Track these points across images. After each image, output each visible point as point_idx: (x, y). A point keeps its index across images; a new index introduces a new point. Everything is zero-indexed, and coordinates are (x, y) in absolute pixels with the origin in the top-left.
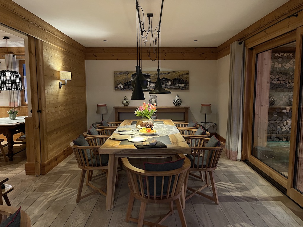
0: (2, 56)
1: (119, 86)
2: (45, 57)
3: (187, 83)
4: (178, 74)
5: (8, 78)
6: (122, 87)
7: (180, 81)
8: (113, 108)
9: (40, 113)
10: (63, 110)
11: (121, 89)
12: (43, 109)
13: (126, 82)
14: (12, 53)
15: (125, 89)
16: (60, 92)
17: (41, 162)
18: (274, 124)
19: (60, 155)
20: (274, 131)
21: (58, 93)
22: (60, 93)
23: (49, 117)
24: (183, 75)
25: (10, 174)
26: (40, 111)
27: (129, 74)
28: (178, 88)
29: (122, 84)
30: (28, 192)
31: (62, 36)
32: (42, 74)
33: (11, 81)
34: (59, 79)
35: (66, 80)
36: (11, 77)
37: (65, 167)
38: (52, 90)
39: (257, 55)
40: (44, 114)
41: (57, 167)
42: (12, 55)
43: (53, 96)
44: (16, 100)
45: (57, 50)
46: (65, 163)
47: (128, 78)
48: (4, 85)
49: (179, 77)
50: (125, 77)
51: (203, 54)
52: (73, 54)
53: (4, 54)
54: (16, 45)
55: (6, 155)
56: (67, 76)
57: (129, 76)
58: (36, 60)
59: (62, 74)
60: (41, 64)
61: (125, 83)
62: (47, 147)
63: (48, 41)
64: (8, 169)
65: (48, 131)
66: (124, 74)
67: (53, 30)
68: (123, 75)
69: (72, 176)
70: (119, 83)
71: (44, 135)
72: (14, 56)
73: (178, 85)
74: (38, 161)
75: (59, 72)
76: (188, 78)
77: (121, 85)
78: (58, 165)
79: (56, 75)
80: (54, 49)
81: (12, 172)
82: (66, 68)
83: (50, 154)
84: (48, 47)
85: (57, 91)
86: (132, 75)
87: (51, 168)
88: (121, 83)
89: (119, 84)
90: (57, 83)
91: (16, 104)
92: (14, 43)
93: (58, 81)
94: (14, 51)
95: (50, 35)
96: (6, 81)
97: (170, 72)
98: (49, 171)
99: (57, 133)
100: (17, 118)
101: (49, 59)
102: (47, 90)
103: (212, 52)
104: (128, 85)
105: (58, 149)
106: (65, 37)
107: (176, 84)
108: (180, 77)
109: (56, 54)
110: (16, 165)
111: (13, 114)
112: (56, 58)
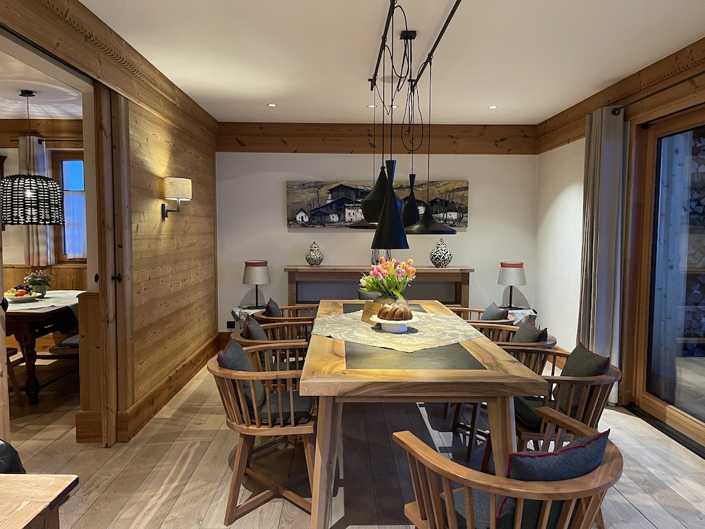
0: (12, 141)
1: (298, 218)
2: (133, 140)
3: (463, 210)
4: (443, 189)
5: (29, 194)
6: (306, 219)
7: (446, 206)
8: (285, 270)
9: (119, 282)
10: (168, 275)
11: (304, 225)
12: (127, 272)
13: (315, 207)
14: (35, 133)
15: (314, 224)
16: (164, 228)
17: (117, 410)
18: (693, 313)
19: (160, 390)
20: (694, 329)
21: (160, 232)
22: (163, 233)
23: (138, 293)
24: (454, 190)
25: (35, 442)
26: (118, 278)
27: (323, 189)
28: (442, 221)
29: (305, 212)
30: (89, 493)
31: (170, 90)
32: (126, 182)
33: (38, 201)
34: (162, 197)
35: (180, 199)
36: (37, 191)
37: (175, 420)
38: (147, 224)
39: (660, 140)
40: (128, 284)
41: (155, 423)
42: (35, 139)
43: (148, 239)
44: (42, 248)
45: (159, 125)
46: (173, 411)
47: (320, 196)
48: (20, 212)
49: (444, 196)
50: (313, 195)
51: (502, 140)
52: (192, 137)
53: (17, 135)
54: (47, 113)
55: (22, 389)
56: (182, 189)
57: (323, 191)
58: (113, 147)
59: (171, 183)
60: (124, 157)
61: (312, 209)
62: (133, 370)
63: (140, 100)
64: (30, 427)
65: (135, 329)
66: (310, 187)
67: (152, 73)
68: (307, 189)
69: (197, 445)
70: (299, 210)
71: (128, 338)
72: (40, 142)
73: (441, 215)
74: (111, 407)
75: (162, 179)
76: (465, 198)
77: (303, 214)
78: (157, 415)
79: (155, 186)
80: (154, 122)
81: (39, 436)
82: (177, 170)
83: (138, 388)
84: (141, 115)
85: (157, 227)
86: (331, 191)
87: (141, 426)
88: (302, 210)
89: (299, 212)
90: (157, 205)
91: (42, 258)
92: (43, 109)
93: (161, 202)
94: (41, 129)
95: (144, 85)
96: (24, 200)
97: (422, 185)
98: (137, 432)
99: (155, 333)
100: (48, 294)
101: (142, 145)
102: (136, 225)
103: (526, 136)
104: (321, 216)
105: (156, 375)
106: (176, 91)
107: (437, 213)
108: (448, 195)
109: (157, 134)
110: (48, 416)
111: (39, 283)
112: (157, 143)
